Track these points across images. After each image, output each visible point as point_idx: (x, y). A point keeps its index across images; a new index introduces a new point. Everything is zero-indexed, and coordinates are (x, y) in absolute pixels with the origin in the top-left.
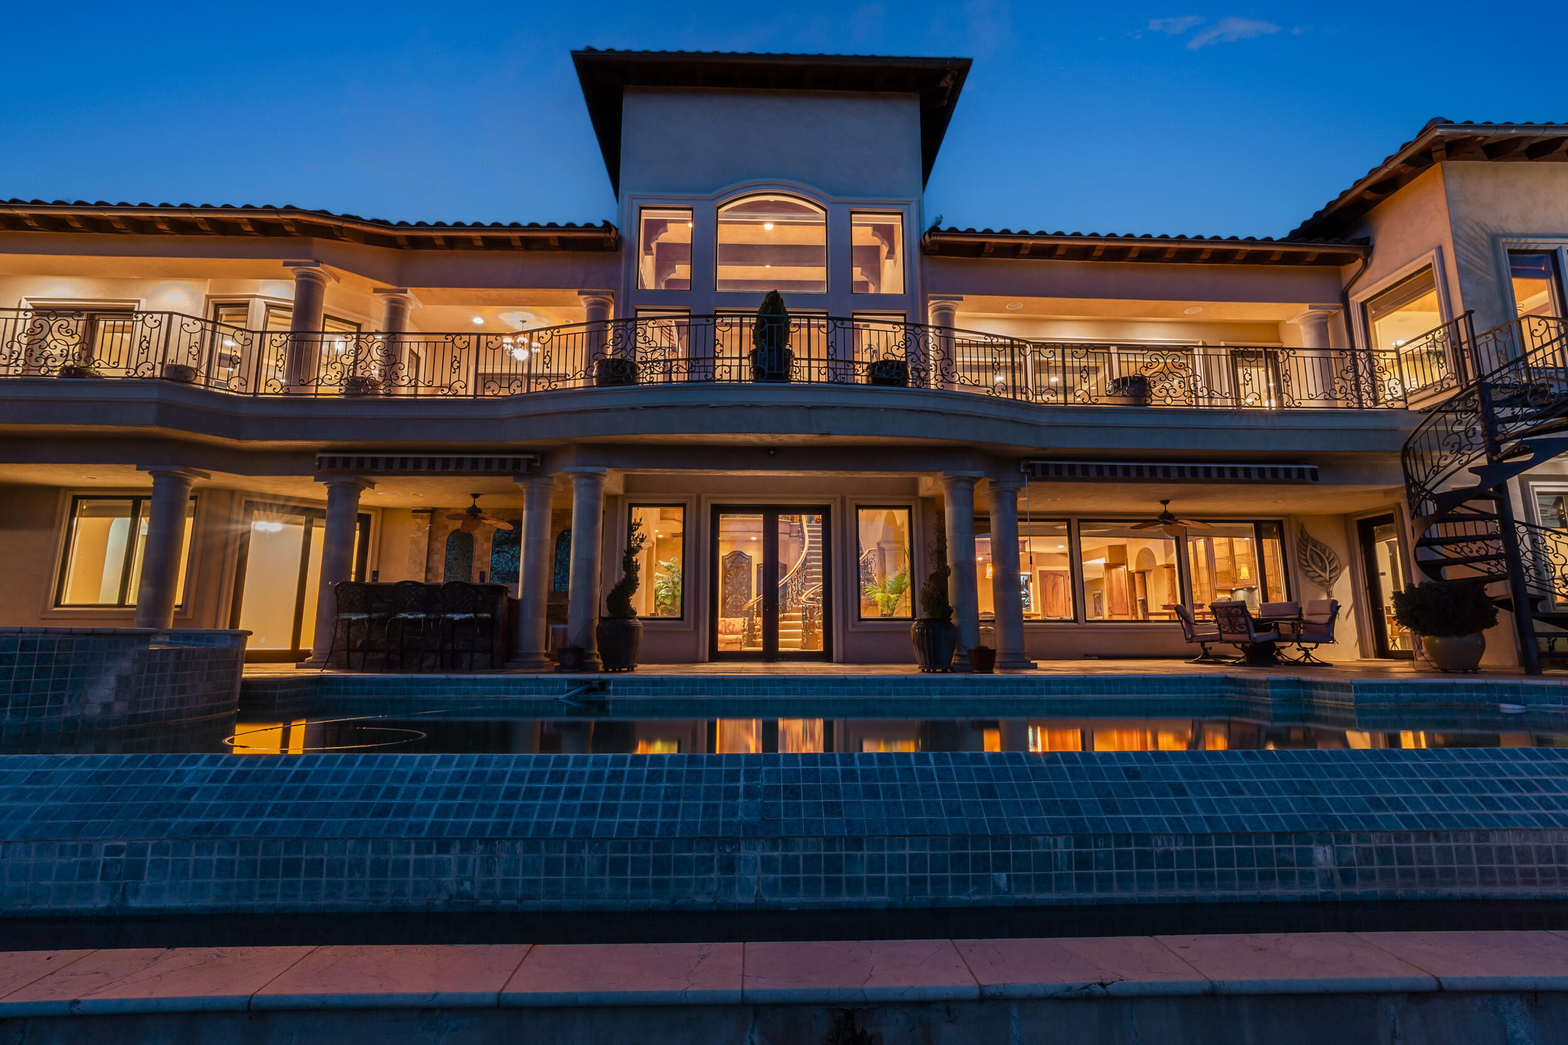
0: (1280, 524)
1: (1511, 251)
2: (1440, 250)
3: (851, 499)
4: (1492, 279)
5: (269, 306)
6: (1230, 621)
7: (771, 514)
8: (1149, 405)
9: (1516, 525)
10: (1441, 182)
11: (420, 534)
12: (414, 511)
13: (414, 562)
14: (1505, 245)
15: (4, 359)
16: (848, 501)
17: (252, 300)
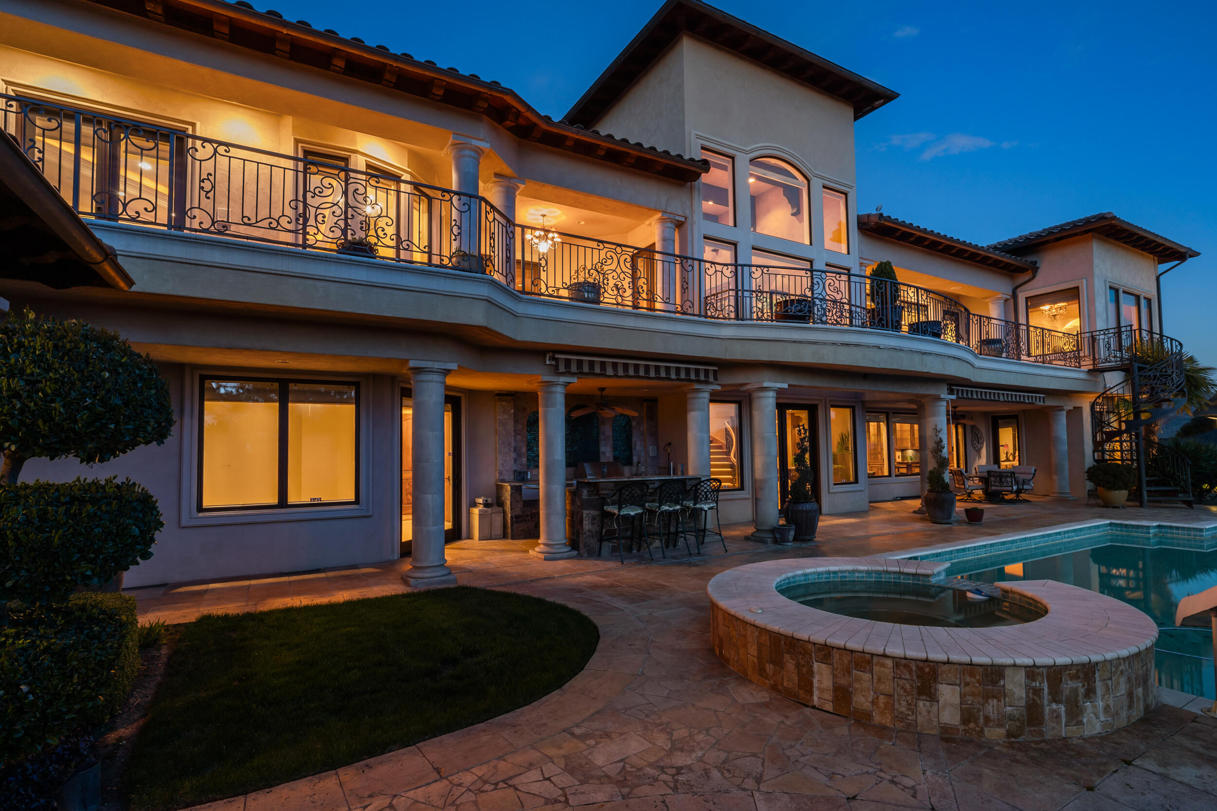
1: (1109, 287)
3: (830, 400)
4: (1103, 301)
5: (369, 167)
12: (497, 395)
14: (1108, 283)
15: (288, 222)
16: (827, 401)
17: (353, 156)
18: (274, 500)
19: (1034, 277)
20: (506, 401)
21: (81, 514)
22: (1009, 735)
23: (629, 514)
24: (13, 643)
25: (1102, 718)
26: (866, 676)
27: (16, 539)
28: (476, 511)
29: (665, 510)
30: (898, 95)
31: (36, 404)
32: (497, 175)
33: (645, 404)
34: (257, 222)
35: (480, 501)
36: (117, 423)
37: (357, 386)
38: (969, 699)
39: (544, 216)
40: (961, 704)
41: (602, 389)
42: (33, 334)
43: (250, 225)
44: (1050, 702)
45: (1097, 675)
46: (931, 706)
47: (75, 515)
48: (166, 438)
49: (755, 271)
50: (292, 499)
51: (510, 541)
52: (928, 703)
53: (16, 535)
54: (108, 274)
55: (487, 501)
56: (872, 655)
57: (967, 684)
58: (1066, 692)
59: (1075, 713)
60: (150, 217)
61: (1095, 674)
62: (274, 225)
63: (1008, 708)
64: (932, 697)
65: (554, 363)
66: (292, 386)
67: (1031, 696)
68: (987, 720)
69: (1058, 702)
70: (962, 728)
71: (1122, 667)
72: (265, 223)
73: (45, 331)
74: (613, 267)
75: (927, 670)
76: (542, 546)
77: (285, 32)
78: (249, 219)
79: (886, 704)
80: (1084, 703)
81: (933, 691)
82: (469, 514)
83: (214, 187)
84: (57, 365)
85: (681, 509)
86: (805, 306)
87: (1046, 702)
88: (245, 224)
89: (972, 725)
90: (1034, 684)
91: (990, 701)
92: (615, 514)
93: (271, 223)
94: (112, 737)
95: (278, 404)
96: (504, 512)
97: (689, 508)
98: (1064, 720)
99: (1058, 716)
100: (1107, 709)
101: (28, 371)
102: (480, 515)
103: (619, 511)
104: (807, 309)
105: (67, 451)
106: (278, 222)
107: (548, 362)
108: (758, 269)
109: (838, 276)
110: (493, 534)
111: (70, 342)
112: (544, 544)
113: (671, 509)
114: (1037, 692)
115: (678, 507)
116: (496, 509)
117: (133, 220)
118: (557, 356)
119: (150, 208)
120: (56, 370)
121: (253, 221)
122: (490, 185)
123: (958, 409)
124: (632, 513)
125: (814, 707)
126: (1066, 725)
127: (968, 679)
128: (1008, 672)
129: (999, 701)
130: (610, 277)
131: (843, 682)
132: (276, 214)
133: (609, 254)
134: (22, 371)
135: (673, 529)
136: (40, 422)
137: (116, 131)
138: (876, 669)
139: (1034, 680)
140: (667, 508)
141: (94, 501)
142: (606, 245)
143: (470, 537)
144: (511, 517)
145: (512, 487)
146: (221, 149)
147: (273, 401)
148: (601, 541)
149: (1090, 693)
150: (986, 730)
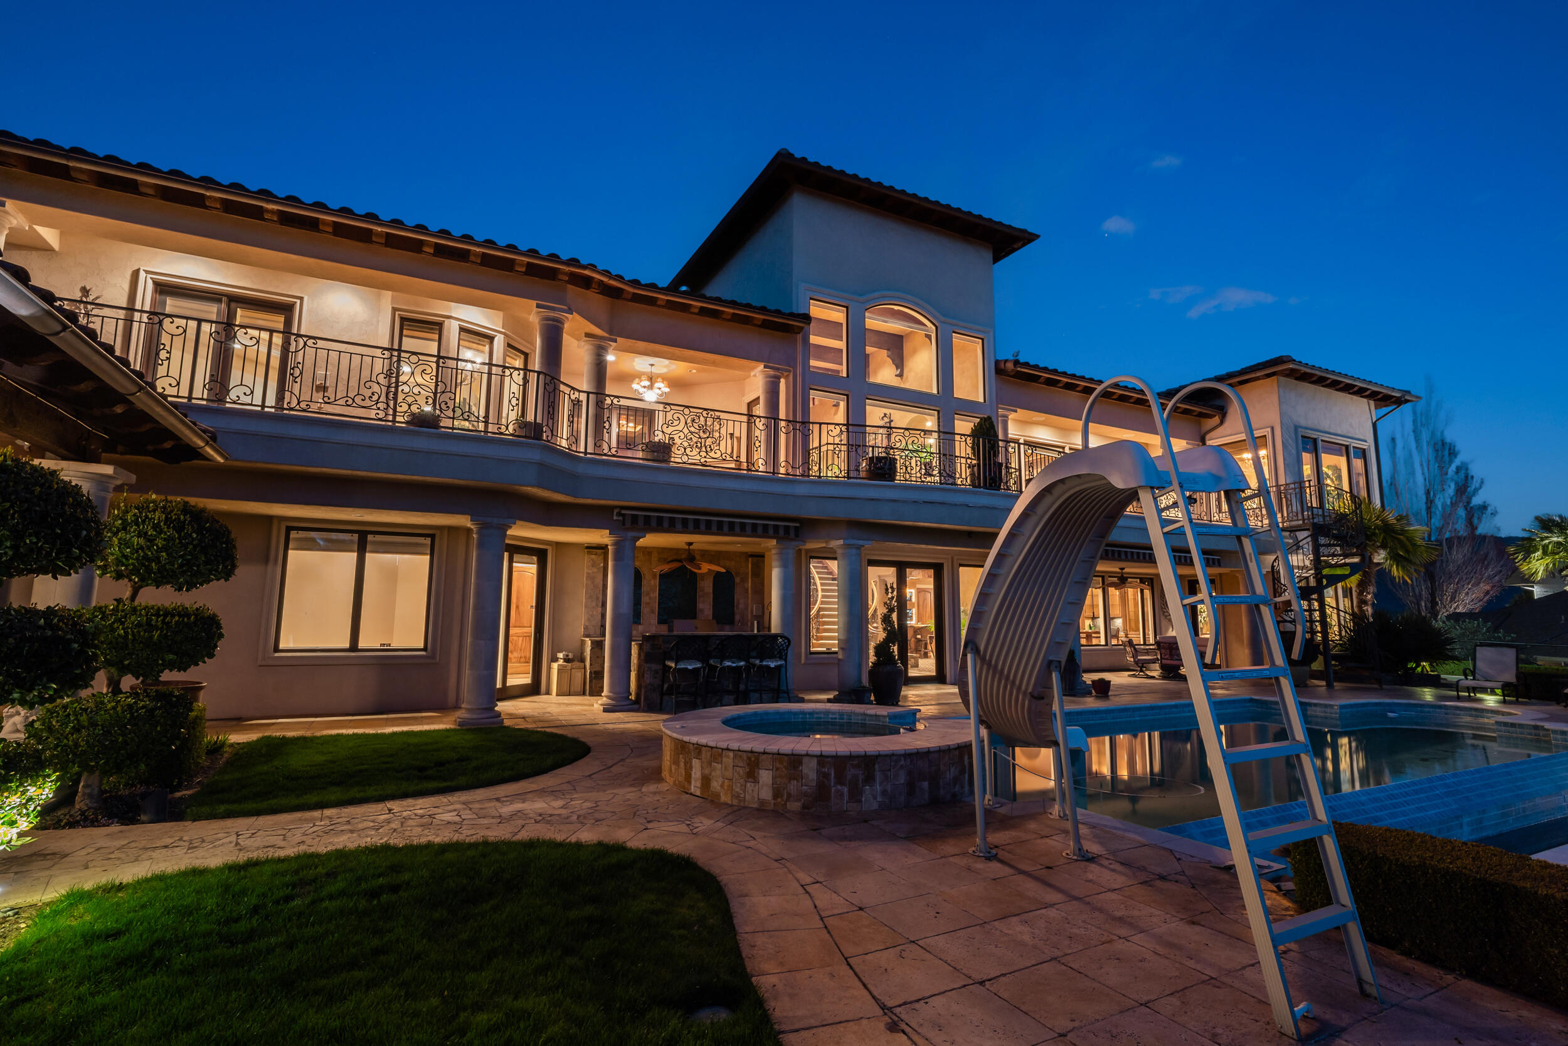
0: (1152, 580)
1: (1302, 436)
2: (1272, 429)
3: (958, 559)
4: (1294, 452)
5: (462, 329)
6: (1171, 652)
7: (902, 568)
9: (1327, 607)
10: (1276, 389)
11: (595, 570)
12: (587, 548)
13: (591, 597)
14: (1301, 432)
15: (362, 400)
16: (955, 561)
17: (447, 321)
18: (347, 645)
19: (1222, 422)
20: (596, 554)
21: (171, 622)
22: (804, 807)
23: (687, 669)
24: (125, 700)
25: (879, 799)
26: (718, 766)
27: (133, 635)
28: (555, 666)
29: (728, 666)
30: (1038, 236)
31: (152, 553)
32: (588, 335)
33: (750, 559)
34: (335, 401)
35: (561, 655)
36: (198, 566)
37: (433, 537)
38: (778, 780)
39: (652, 365)
40: (773, 784)
41: (690, 544)
42: (154, 511)
43: (329, 403)
44: (836, 784)
45: (877, 766)
46: (755, 786)
47: (168, 623)
48: (231, 577)
49: (833, 429)
50: (362, 644)
51: (588, 697)
52: (753, 784)
53: (133, 632)
54: (209, 453)
55: (567, 656)
56: (723, 749)
57: (777, 769)
58: (849, 777)
59: (856, 795)
60: (248, 400)
61: (874, 764)
62: (350, 402)
63: (804, 787)
64: (756, 781)
65: (621, 518)
66: (370, 537)
67: (821, 778)
68: (789, 795)
69: (842, 784)
70: (773, 802)
71: (902, 762)
72: (342, 402)
73: (161, 508)
74: (680, 428)
75: (753, 759)
76: (605, 699)
77: (380, 230)
78: (329, 399)
79: (729, 786)
80: (863, 786)
81: (756, 774)
82: (549, 668)
83: (301, 373)
84: (166, 530)
85: (745, 666)
86: (885, 464)
87: (832, 784)
88: (326, 403)
89: (779, 800)
90: (823, 770)
91: (792, 782)
92: (671, 667)
93: (347, 401)
94: (178, 794)
95: (356, 554)
96: (585, 668)
97: (754, 665)
98: (846, 798)
99: (842, 795)
100: (884, 792)
101: (150, 533)
102: (559, 670)
103: (676, 665)
104: (887, 466)
105: (168, 583)
106: (353, 400)
107: (615, 518)
108: (837, 427)
109: (923, 433)
110: (572, 690)
111: (175, 515)
112: (606, 696)
113: (734, 665)
114: (826, 776)
115: (742, 663)
116: (576, 664)
117: (234, 402)
118: (623, 512)
119: (248, 392)
120: (166, 534)
121: (332, 400)
122: (583, 343)
123: (1126, 570)
124: (690, 667)
125: (691, 794)
126: (847, 803)
127: (778, 765)
128: (805, 760)
129: (798, 781)
130: (676, 437)
131: (707, 772)
132: (351, 395)
133: (675, 416)
134: (146, 533)
135: (742, 687)
136: (153, 564)
137: (233, 305)
138: (724, 759)
139: (824, 767)
140: (729, 664)
141: (179, 615)
142: (673, 407)
143: (548, 693)
144: (590, 672)
145: (592, 642)
146: (310, 342)
147: (353, 551)
148: (662, 694)
149: (869, 779)
150: (788, 803)
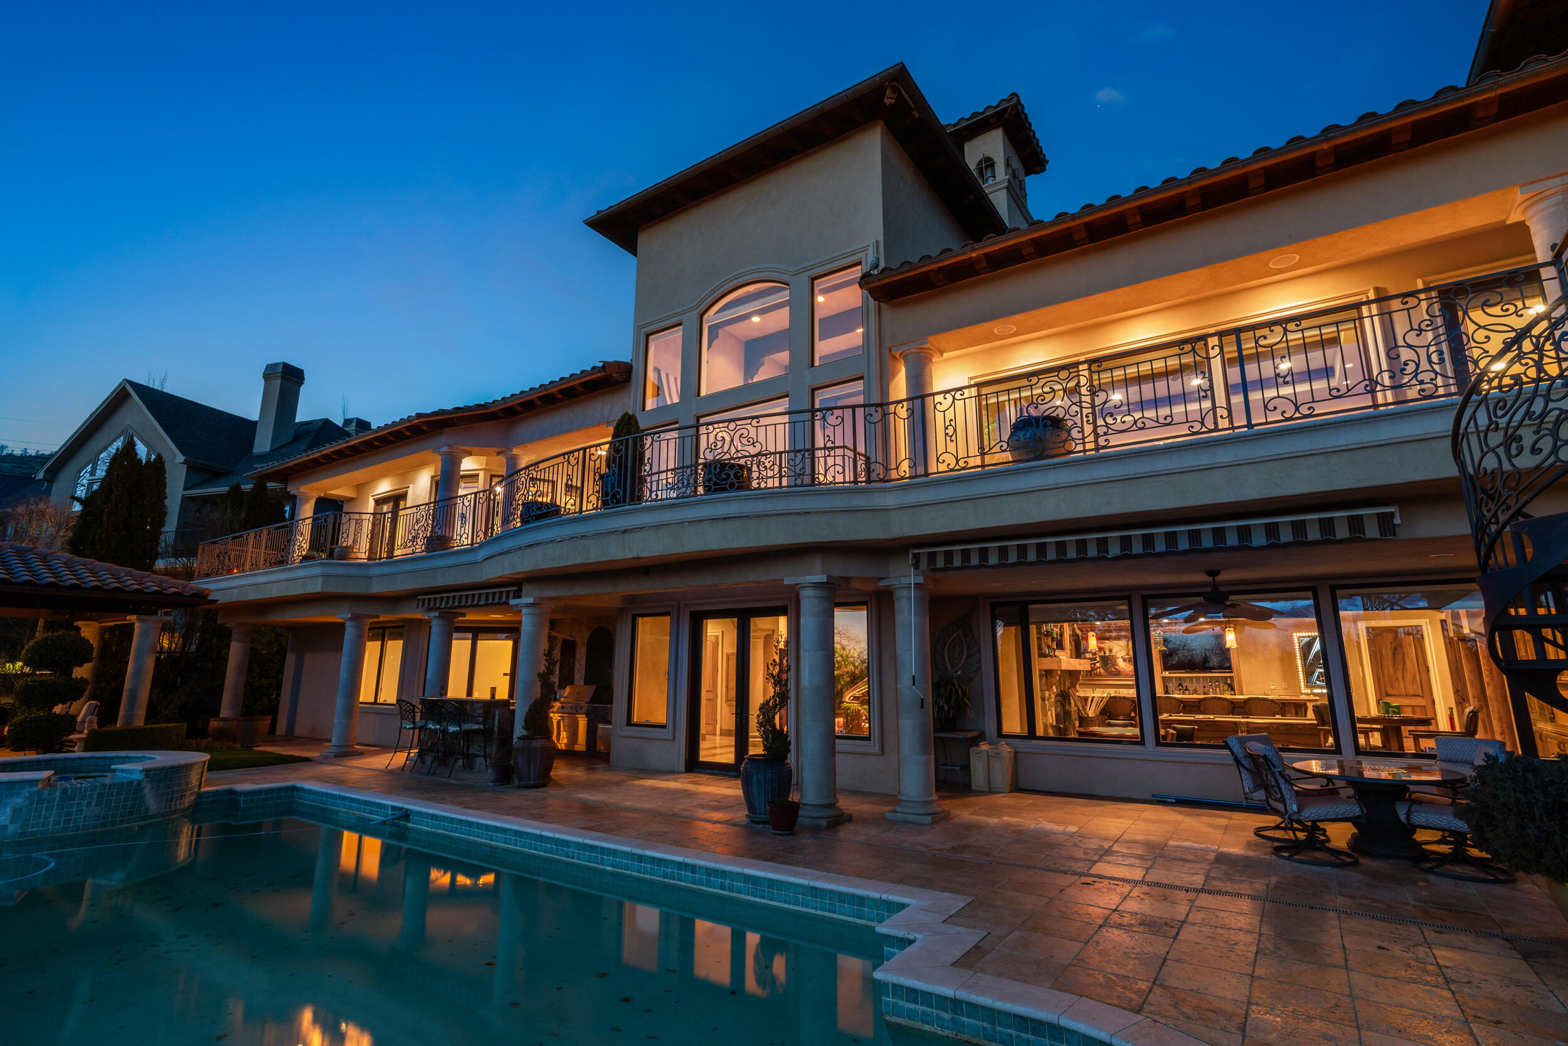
8: (1072, 452)
